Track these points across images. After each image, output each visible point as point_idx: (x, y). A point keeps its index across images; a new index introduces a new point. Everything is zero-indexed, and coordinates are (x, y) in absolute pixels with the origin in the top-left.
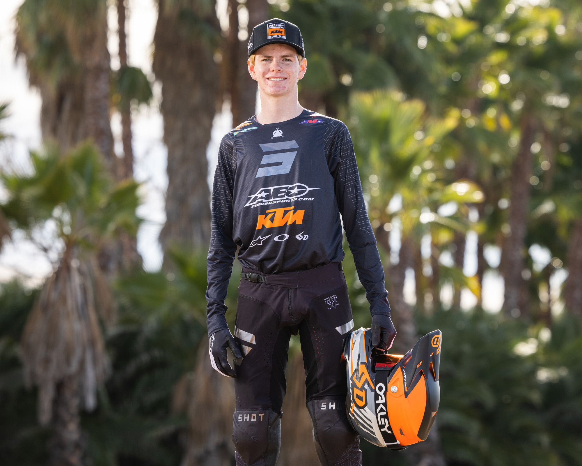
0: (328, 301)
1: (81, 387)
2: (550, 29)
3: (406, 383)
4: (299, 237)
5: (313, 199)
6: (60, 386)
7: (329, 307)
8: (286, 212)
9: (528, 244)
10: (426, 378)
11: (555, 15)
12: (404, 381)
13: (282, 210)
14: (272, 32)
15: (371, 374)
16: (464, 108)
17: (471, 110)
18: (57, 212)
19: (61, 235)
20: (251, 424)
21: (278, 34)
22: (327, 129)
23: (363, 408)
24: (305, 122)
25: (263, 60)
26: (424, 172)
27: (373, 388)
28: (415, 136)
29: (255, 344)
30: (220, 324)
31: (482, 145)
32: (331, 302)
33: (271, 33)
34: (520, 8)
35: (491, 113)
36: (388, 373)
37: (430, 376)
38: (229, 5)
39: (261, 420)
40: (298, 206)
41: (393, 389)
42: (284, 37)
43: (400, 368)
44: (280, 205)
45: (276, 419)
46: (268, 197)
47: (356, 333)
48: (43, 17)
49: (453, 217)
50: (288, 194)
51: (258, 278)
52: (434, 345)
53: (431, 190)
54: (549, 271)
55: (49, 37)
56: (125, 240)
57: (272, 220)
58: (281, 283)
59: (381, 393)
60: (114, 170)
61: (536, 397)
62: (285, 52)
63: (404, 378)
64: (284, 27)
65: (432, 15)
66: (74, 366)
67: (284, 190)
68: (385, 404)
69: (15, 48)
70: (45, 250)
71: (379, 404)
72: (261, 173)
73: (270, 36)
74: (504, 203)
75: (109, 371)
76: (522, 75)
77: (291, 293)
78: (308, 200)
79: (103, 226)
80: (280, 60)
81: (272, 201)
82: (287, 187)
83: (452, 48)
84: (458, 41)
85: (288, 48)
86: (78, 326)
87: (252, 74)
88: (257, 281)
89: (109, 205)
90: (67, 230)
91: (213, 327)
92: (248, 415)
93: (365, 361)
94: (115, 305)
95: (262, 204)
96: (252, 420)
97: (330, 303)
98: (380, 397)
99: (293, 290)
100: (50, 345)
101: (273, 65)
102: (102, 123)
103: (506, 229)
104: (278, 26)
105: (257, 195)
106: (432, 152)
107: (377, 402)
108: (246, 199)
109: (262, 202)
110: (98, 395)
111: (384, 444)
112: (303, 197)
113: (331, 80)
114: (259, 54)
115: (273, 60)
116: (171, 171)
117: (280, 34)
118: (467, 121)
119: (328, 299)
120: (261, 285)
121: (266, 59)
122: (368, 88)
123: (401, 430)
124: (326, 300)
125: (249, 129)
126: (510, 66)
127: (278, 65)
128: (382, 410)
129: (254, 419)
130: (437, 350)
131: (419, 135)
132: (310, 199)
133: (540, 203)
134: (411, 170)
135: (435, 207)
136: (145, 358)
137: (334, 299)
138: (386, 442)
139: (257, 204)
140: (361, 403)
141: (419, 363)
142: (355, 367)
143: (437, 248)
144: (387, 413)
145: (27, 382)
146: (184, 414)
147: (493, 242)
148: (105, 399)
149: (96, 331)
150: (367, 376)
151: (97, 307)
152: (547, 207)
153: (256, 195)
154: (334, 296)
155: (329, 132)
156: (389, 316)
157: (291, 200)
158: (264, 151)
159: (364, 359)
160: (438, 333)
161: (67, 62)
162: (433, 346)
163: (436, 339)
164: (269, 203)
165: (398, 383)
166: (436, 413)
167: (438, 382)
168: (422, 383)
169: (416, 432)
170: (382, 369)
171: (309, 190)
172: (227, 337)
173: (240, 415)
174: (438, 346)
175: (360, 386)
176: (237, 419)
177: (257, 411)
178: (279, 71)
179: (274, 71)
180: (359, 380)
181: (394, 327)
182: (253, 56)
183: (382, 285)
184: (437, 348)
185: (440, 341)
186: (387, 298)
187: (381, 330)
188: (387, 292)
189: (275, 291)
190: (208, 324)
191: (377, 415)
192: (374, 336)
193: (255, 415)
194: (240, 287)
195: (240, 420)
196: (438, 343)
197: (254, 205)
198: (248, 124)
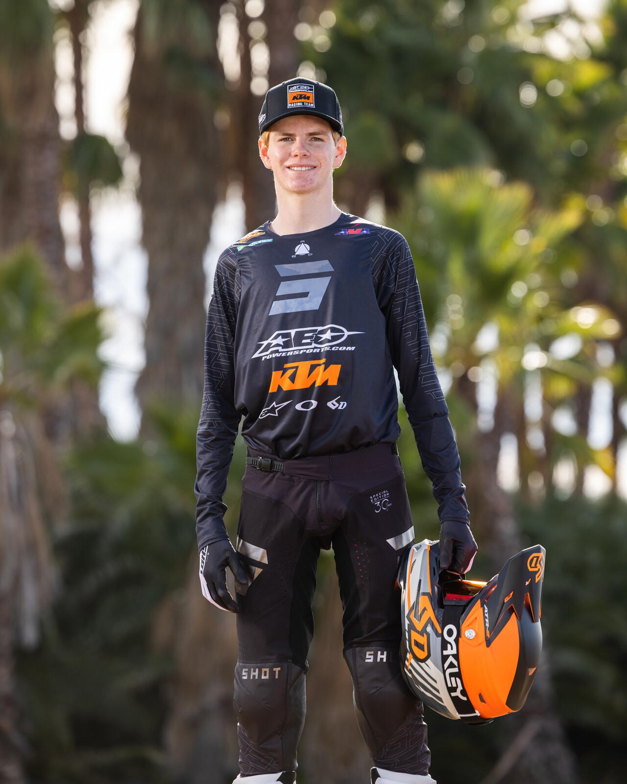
0: (375, 499)
3: (487, 625)
4: (332, 405)
5: (353, 348)
7: (378, 508)
8: (313, 368)
10: (519, 617)
12: (485, 622)
13: (307, 364)
14: (295, 98)
15: (436, 611)
17: (602, 197)
20: (261, 684)
21: (303, 100)
22: (376, 243)
23: (424, 661)
24: (343, 232)
25: (281, 140)
26: (531, 291)
27: (440, 631)
29: (267, 563)
30: (216, 532)
33: (293, 99)
36: (462, 608)
37: (525, 614)
39: (277, 677)
40: (332, 358)
41: (469, 633)
42: (312, 105)
43: (479, 602)
44: (305, 357)
45: (299, 675)
46: (286, 345)
47: (417, 549)
50: (317, 340)
51: (272, 465)
52: (531, 567)
53: (541, 319)
56: (83, 393)
57: (293, 378)
58: (305, 472)
59: (451, 640)
60: (65, 287)
62: (314, 127)
63: (485, 617)
64: (312, 90)
65: (543, 56)
67: (310, 334)
68: (456, 657)
71: (447, 656)
72: (277, 308)
73: (291, 104)
75: (58, 587)
77: (320, 488)
78: (347, 349)
79: (48, 371)
80: (306, 139)
81: (293, 351)
82: (316, 331)
83: (573, 105)
85: (318, 122)
86: (10, 522)
87: (264, 160)
88: (270, 469)
89: (59, 341)
91: (206, 537)
92: (257, 670)
93: (429, 590)
94: (66, 490)
95: (278, 355)
96: (263, 677)
97: (379, 502)
98: (449, 646)
99: (323, 484)
101: (295, 147)
102: (47, 217)
104: (304, 89)
105: (271, 342)
106: (543, 263)
107: (445, 653)
108: (254, 347)
109: (277, 351)
110: (41, 626)
111: (458, 716)
112: (339, 345)
113: (389, 151)
114: (275, 130)
115: (295, 140)
116: (153, 288)
117: (306, 100)
119: (376, 497)
120: (276, 475)
121: (286, 139)
122: (447, 165)
123: (480, 695)
124: (373, 498)
125: (260, 242)
127: (303, 146)
128: (451, 665)
129: (265, 675)
130: (537, 576)
131: (522, 236)
132: (349, 348)
134: (509, 289)
135: (546, 344)
136: (111, 570)
137: (384, 497)
138: (459, 713)
139: (271, 355)
140: (421, 655)
141: (508, 595)
142: (413, 599)
144: (459, 669)
146: (169, 652)
148: (52, 632)
149: (38, 528)
150: (430, 613)
151: (41, 492)
153: (269, 341)
154: (384, 492)
155: (379, 248)
156: (465, 523)
157: (321, 350)
158: (282, 275)
159: (427, 588)
160: (538, 550)
162: (531, 570)
163: (535, 559)
164: (289, 353)
165: (476, 624)
166: (535, 669)
167: (539, 624)
168: (512, 625)
169: (504, 698)
170: (453, 603)
171: (348, 335)
172: (226, 550)
173: (244, 670)
174: (539, 569)
175: (419, 628)
176: (240, 676)
177: (271, 664)
178: (305, 155)
179: (297, 156)
180: (419, 620)
181: (474, 539)
182: (266, 134)
183: (457, 476)
184: (537, 572)
185: (541, 562)
186: (463, 497)
187: (454, 544)
188: (464, 486)
189: (297, 485)
190: (198, 532)
191: (444, 672)
192: (443, 553)
193: (267, 670)
194: (244, 478)
195: (245, 678)
196: (538, 565)
197: (267, 356)
198: (259, 234)
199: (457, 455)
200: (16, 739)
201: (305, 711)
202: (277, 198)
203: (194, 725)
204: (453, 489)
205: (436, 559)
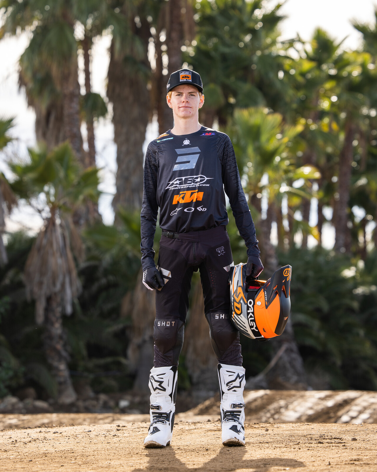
0: (218, 250)
1: (63, 299)
2: (363, 66)
3: (266, 299)
4: (199, 209)
5: (209, 185)
6: (49, 300)
7: (219, 254)
8: (192, 194)
9: (351, 206)
10: (280, 296)
11: (367, 57)
12: (265, 298)
13: (190, 192)
14: (183, 77)
15: (245, 294)
16: (308, 119)
17: (312, 119)
18: (46, 188)
19: (49, 202)
20: (167, 328)
21: (186, 78)
22: (219, 139)
23: (240, 315)
24: (203, 134)
25: (177, 95)
26: (282, 160)
27: (246, 302)
28: (276, 137)
29: (171, 277)
30: (150, 264)
31: (320, 142)
32: (220, 251)
33: (182, 78)
34: (345, 52)
35: (326, 120)
36: (255, 292)
37: (283, 294)
38: (156, 53)
39: (173, 326)
40: (200, 189)
41: (258, 303)
42: (190, 80)
43: (263, 290)
44: (188, 189)
45: (182, 325)
46: (180, 184)
47: (237, 267)
48: (36, 61)
49: (302, 189)
50: (194, 182)
51: (173, 235)
52: (285, 275)
53: (286, 172)
54: (364, 222)
55: (40, 75)
56: (90, 205)
57: (183, 198)
58: (187, 239)
59: (251, 306)
60: (82, 160)
61: (355, 305)
62: (191, 90)
63: (265, 296)
64: (190, 74)
65: (287, 57)
66: (58, 286)
67: (191, 179)
68: (253, 313)
69: (19, 82)
70: (40, 211)
71: (249, 313)
72: (176, 168)
73: (181, 80)
74: (335, 179)
75: (81, 289)
76: (345, 97)
77: (195, 245)
79: (76, 197)
80: (188, 95)
81: (184, 186)
82: (193, 177)
83: (300, 79)
84: (303, 74)
85: (193, 88)
86: (60, 261)
87: (169, 104)
88: (173, 237)
89: (79, 183)
90: (52, 199)
91: (146, 266)
92: (165, 322)
93: (242, 285)
94: (84, 247)
95: (177, 188)
96: (167, 325)
98: (250, 308)
99: (196, 243)
100: (42, 274)
101: (183, 98)
102: (75, 130)
103: (337, 196)
104: (187, 73)
105: (174, 182)
106: (287, 147)
107: (248, 311)
108: (166, 185)
109: (176, 186)
110: (73, 305)
111: (255, 338)
112: (203, 184)
113: (222, 100)
114: (174, 91)
115: (183, 95)
116: (119, 160)
117: (188, 78)
118: (311, 126)
119: (218, 249)
120: (175, 240)
121: (179, 95)
122: (246, 106)
123: (263, 329)
125: (168, 139)
126: (338, 91)
127: (186, 98)
128: (251, 317)
129: (168, 324)
130: (288, 278)
131: (279, 136)
132: (207, 185)
133: (358, 179)
134: (274, 159)
135: (290, 183)
136: (104, 281)
137: (222, 249)
138: (255, 337)
139: (174, 188)
140: (239, 312)
141: (275, 286)
142: (235, 289)
143: (292, 209)
144: (254, 318)
145: (28, 297)
146: (129, 317)
147: (328, 204)
148: (78, 308)
149: (72, 264)
150: (242, 295)
151: (72, 249)
152: (363, 181)
153: (173, 182)
154: (222, 247)
155: (220, 141)
156: (258, 257)
157: (196, 186)
158: (178, 154)
159: (241, 284)
160: (288, 267)
161: (53, 91)
162: (285, 276)
163: (287, 271)
164: (182, 187)
165: (261, 299)
166: (287, 317)
167: (289, 298)
168: (277, 299)
169: (274, 330)
170: (252, 290)
171: (207, 180)
172: (155, 271)
173: (159, 322)
174: (289, 275)
175: (238, 301)
176: (157, 324)
177: (171, 320)
178: (187, 102)
179: (184, 102)
180: (238, 297)
181: (262, 264)
182: (170, 93)
183: (254, 237)
184: (288, 277)
185: (290, 272)
186: (257, 246)
187: (253, 266)
188: (258, 241)
189: (184, 244)
190: (142, 264)
191: (248, 319)
192: (248, 269)
193: (169, 322)
194: (161, 241)
195: (159, 325)
196: (288, 273)
197: (172, 188)
198: (167, 135)
199: (254, 228)
200: (64, 354)
201: (183, 341)
202: (174, 120)
203: (140, 347)
204: (253, 243)
205: (245, 271)
